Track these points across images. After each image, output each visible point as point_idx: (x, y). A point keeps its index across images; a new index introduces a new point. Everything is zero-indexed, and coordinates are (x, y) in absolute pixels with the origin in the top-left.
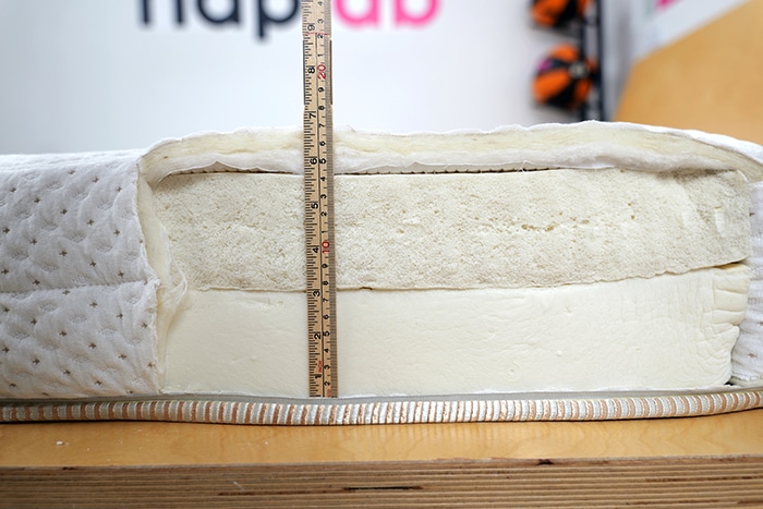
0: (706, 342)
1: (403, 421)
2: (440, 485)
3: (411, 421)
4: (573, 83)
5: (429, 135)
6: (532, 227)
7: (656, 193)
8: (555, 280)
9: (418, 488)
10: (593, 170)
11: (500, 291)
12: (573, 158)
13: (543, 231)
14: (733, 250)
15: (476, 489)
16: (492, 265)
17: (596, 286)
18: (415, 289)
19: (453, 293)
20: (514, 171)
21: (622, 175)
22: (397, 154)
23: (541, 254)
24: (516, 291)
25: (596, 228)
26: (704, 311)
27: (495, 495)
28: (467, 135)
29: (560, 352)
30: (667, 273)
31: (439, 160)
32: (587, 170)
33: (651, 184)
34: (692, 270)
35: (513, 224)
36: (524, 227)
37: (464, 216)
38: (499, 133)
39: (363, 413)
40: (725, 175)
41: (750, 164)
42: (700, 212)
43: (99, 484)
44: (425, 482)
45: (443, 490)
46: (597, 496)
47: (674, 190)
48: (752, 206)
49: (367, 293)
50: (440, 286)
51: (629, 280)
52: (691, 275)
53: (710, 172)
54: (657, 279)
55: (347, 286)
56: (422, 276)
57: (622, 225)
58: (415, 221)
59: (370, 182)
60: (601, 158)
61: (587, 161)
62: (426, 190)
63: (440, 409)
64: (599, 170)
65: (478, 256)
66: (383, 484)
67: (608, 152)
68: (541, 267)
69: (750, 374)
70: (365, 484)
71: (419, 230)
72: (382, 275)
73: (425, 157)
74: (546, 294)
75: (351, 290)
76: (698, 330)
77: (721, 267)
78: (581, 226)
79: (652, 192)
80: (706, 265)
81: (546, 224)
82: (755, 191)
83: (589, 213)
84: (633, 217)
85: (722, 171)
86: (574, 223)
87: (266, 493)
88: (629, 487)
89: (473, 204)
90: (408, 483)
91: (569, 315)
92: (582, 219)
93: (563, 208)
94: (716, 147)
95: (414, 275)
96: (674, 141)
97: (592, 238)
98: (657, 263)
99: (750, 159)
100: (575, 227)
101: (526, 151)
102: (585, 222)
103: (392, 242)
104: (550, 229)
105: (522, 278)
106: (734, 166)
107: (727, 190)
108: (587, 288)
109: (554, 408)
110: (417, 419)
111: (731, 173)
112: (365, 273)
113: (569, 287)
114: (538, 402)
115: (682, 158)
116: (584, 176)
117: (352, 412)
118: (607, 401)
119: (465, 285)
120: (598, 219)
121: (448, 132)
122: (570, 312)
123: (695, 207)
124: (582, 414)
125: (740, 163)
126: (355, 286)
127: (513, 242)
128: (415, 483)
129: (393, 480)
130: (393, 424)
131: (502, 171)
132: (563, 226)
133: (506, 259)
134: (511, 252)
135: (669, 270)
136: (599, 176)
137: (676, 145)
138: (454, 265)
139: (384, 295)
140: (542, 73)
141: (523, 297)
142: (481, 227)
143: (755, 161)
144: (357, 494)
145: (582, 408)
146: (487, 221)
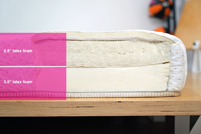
0: (160, 80)
1: (90, 97)
2: (97, 106)
3: (92, 97)
4: (164, 9)
5: (97, 32)
6: (120, 53)
7: (149, 46)
8: (126, 66)
9: (92, 107)
10: (134, 41)
11: (113, 68)
12: (129, 38)
14: (166, 59)
15: (105, 107)
16: (111, 62)
17: (135, 67)
18: (94, 67)
19: (102, 68)
20: (116, 41)
21: (141, 42)
22: (90, 37)
23: (122, 60)
24: (117, 68)
25: (135, 54)
26: (160, 73)
27: (109, 109)
28: (106, 32)
29: (127, 82)
30: (151, 64)
31: (99, 38)
32: (133, 41)
33: (148, 44)
34: (157, 64)
35: (116, 53)
36: (118, 53)
37: (105, 51)
38: (113, 32)
39: (81, 95)
40: (164, 42)
41: (169, 40)
42: (159, 51)
43: (25, 105)
44: (94, 106)
45: (98, 107)
46: (131, 109)
47: (153, 46)
48: (170, 50)
49: (83, 68)
50: (99, 66)
51: (143, 66)
52: (156, 65)
53: (161, 42)
54: (149, 66)
55: (78, 66)
56: (95, 64)
57: (141, 53)
58: (94, 52)
59: (84, 43)
60: (135, 38)
61: (132, 39)
62: (96, 45)
63: (99, 95)
64: (135, 41)
65: (108, 60)
66: (85, 106)
67: (137, 37)
68: (123, 63)
69: (170, 88)
70: (81, 106)
71: (95, 54)
72: (86, 64)
73: (96, 37)
74: (124, 69)
75: (79, 67)
76: (158, 78)
77: (163, 63)
78: (132, 54)
79: (148, 46)
80: (160, 63)
81: (123, 53)
82: (171, 46)
83: (133, 51)
84: (143, 52)
85: (163, 42)
86: (130, 53)
87: (60, 108)
88: (137, 107)
89: (107, 48)
90: (90, 106)
91: (129, 74)
93: (127, 49)
94: (161, 36)
95: (93, 64)
96: (152, 35)
97: (134, 56)
98: (149, 62)
99: (170, 39)
101: (119, 36)
102: (133, 53)
103: (88, 56)
104: (124, 54)
105: (118, 65)
106: (166, 41)
107: (165, 46)
108: (133, 68)
110: (94, 97)
111: (166, 42)
112: (82, 63)
113: (129, 67)
115: (154, 38)
116: (132, 42)
117: (79, 95)
119: (105, 67)
120: (135, 52)
121: (102, 32)
123: (157, 50)
125: (167, 40)
126: (80, 66)
127: (116, 57)
128: (92, 106)
129: (87, 105)
130: (88, 98)
131: (114, 41)
132: (127, 53)
133: (115, 61)
134: (116, 59)
135: (152, 64)
136: (136, 42)
137: (152, 36)
138: (102, 62)
139: (87, 68)
140: (152, 5)
141: (118, 70)
142: (109, 53)
143: (171, 40)
144: (79, 108)
146: (110, 52)
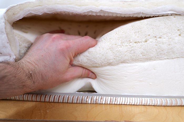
6: (138, 42)
13: (143, 43)
17: (165, 60)
23: (143, 51)
24: (135, 64)
25: (164, 40)
29: (151, 83)
35: (131, 42)
36: (136, 43)
51: (178, 58)
57: (175, 38)
68: (144, 55)
74: (146, 64)
78: (159, 39)
81: (144, 40)
83: (161, 34)
84: (180, 35)
86: (155, 38)
92: (158, 36)
97: (163, 43)
100: (156, 40)
102: (160, 38)
104: (146, 41)
105: (137, 60)
108: (162, 61)
109: (148, 101)
113: (155, 61)
114: (143, 99)
118: (168, 99)
120: (165, 36)
122: (155, 70)
124: (159, 104)
127: (132, 49)
132: (151, 40)
133: (131, 55)
134: (132, 52)
145: (159, 102)
146: (120, 44)
